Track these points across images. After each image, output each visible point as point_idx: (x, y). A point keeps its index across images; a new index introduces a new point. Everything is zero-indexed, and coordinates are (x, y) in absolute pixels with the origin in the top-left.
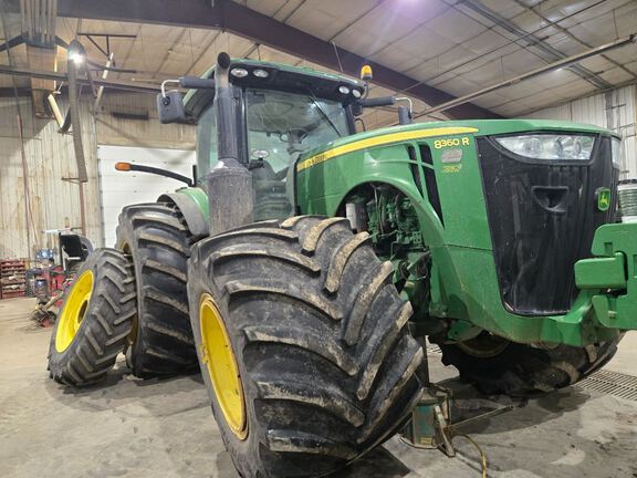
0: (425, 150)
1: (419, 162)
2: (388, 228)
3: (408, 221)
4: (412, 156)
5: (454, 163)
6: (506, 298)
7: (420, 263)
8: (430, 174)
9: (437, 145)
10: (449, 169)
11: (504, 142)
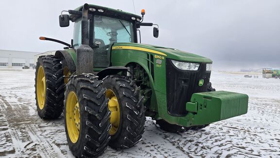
0: (152, 57)
1: (150, 60)
2: (140, 78)
3: (146, 78)
4: (148, 58)
5: (160, 64)
6: (169, 110)
7: (149, 92)
8: (152, 65)
9: (155, 56)
10: (158, 66)
11: (173, 62)
